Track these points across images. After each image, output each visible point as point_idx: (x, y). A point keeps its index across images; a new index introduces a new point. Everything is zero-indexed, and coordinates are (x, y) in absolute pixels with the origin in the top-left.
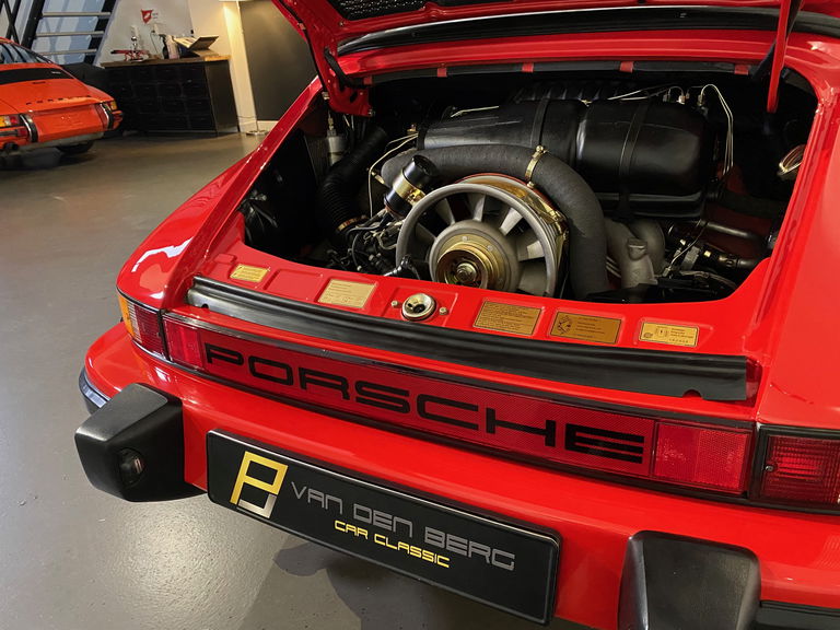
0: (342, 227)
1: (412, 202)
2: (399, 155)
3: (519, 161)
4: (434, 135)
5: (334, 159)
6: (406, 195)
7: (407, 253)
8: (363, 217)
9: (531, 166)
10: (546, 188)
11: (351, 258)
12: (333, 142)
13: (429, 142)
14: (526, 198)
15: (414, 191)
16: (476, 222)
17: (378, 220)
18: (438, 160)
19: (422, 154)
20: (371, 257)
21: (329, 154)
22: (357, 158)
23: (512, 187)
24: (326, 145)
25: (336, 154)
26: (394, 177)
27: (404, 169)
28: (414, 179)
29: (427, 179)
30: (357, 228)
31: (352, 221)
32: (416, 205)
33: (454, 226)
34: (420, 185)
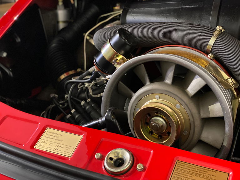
0: (63, 77)
1: (116, 65)
2: (108, 26)
3: (202, 37)
4: (134, 13)
5: (61, 26)
6: (112, 58)
7: (110, 106)
8: (79, 70)
9: (212, 42)
10: (223, 60)
11: (67, 102)
12: (62, 14)
13: (130, 18)
14: (208, 67)
15: (118, 56)
16: (167, 84)
17: (90, 74)
18: (137, 32)
19: (125, 27)
20: (83, 103)
21: (58, 22)
22: (76, 26)
23: (196, 57)
24: (56, 16)
25: (64, 22)
26: (103, 44)
27: (110, 39)
28: (118, 47)
29: (128, 47)
30: (73, 80)
31: (71, 73)
32: (119, 68)
33: (148, 87)
34: (123, 52)
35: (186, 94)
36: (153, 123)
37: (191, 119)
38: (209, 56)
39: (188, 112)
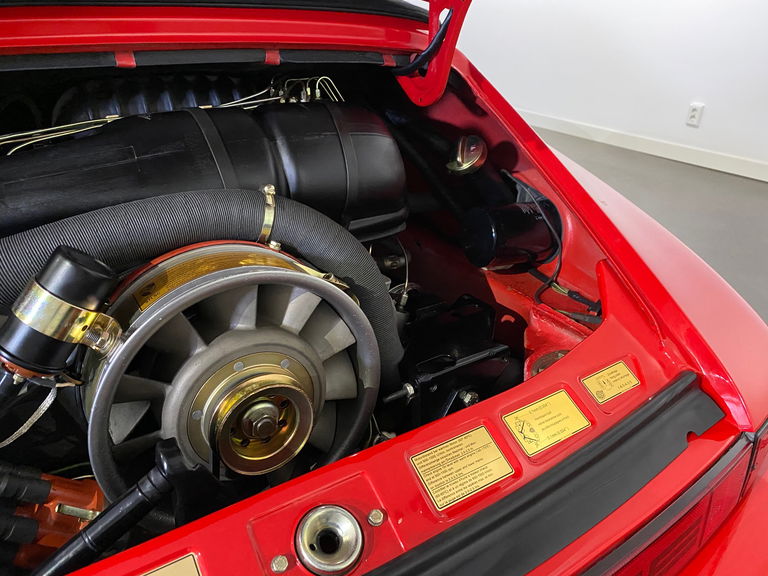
35: (287, 332)
36: (257, 424)
37: (313, 374)
38: (271, 246)
39: (306, 363)
